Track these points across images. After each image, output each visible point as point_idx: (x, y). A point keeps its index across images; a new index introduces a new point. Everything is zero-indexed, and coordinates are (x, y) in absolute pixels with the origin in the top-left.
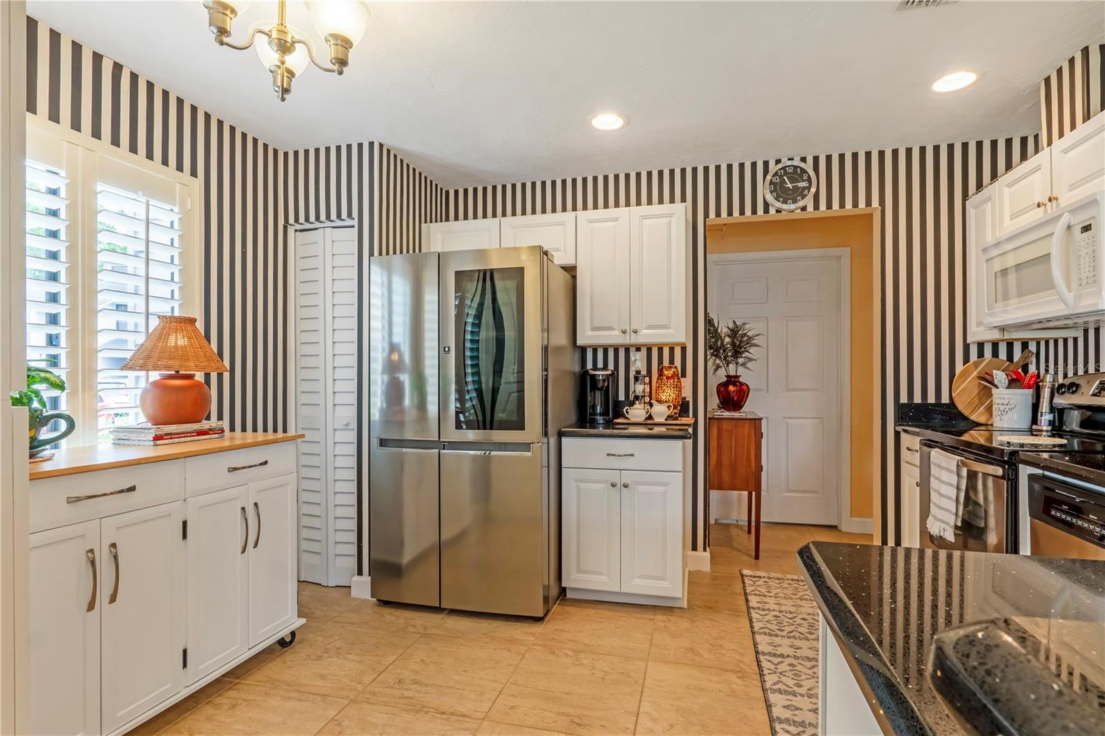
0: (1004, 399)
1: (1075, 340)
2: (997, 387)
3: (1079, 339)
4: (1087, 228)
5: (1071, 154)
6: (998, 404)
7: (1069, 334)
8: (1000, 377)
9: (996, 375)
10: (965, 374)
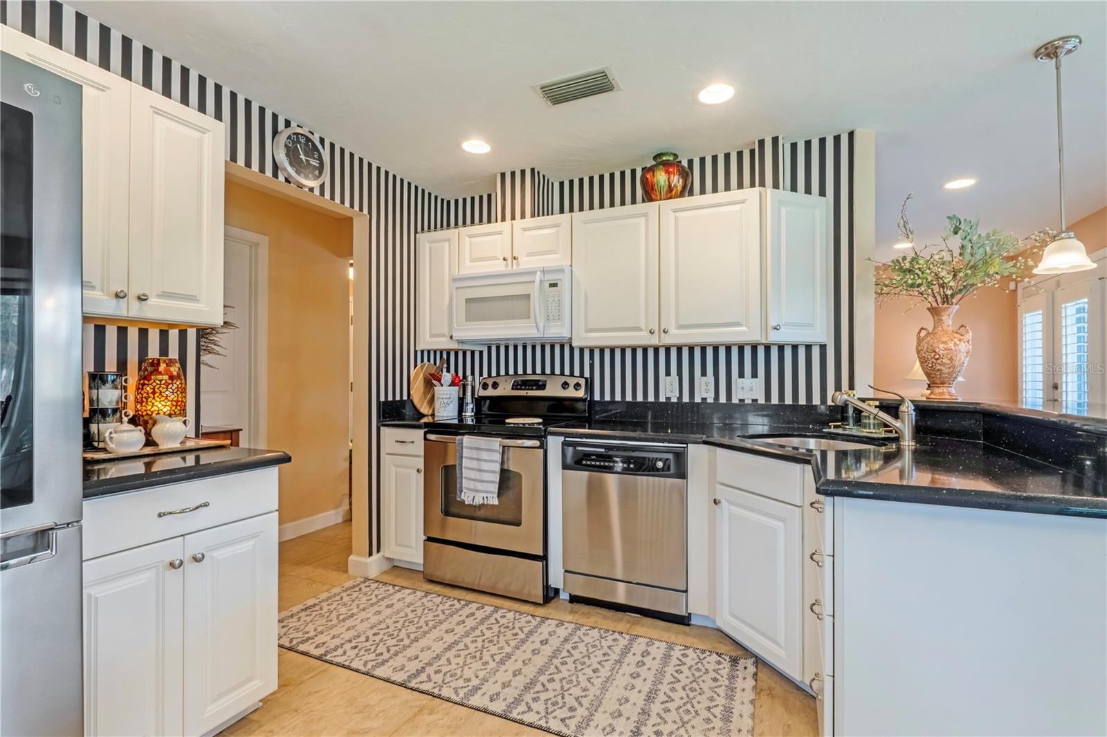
0: (447, 394)
1: (481, 353)
2: (442, 385)
3: (484, 352)
4: (553, 285)
5: (528, 233)
6: (443, 398)
7: (477, 348)
8: (447, 377)
9: (445, 376)
10: (417, 376)
